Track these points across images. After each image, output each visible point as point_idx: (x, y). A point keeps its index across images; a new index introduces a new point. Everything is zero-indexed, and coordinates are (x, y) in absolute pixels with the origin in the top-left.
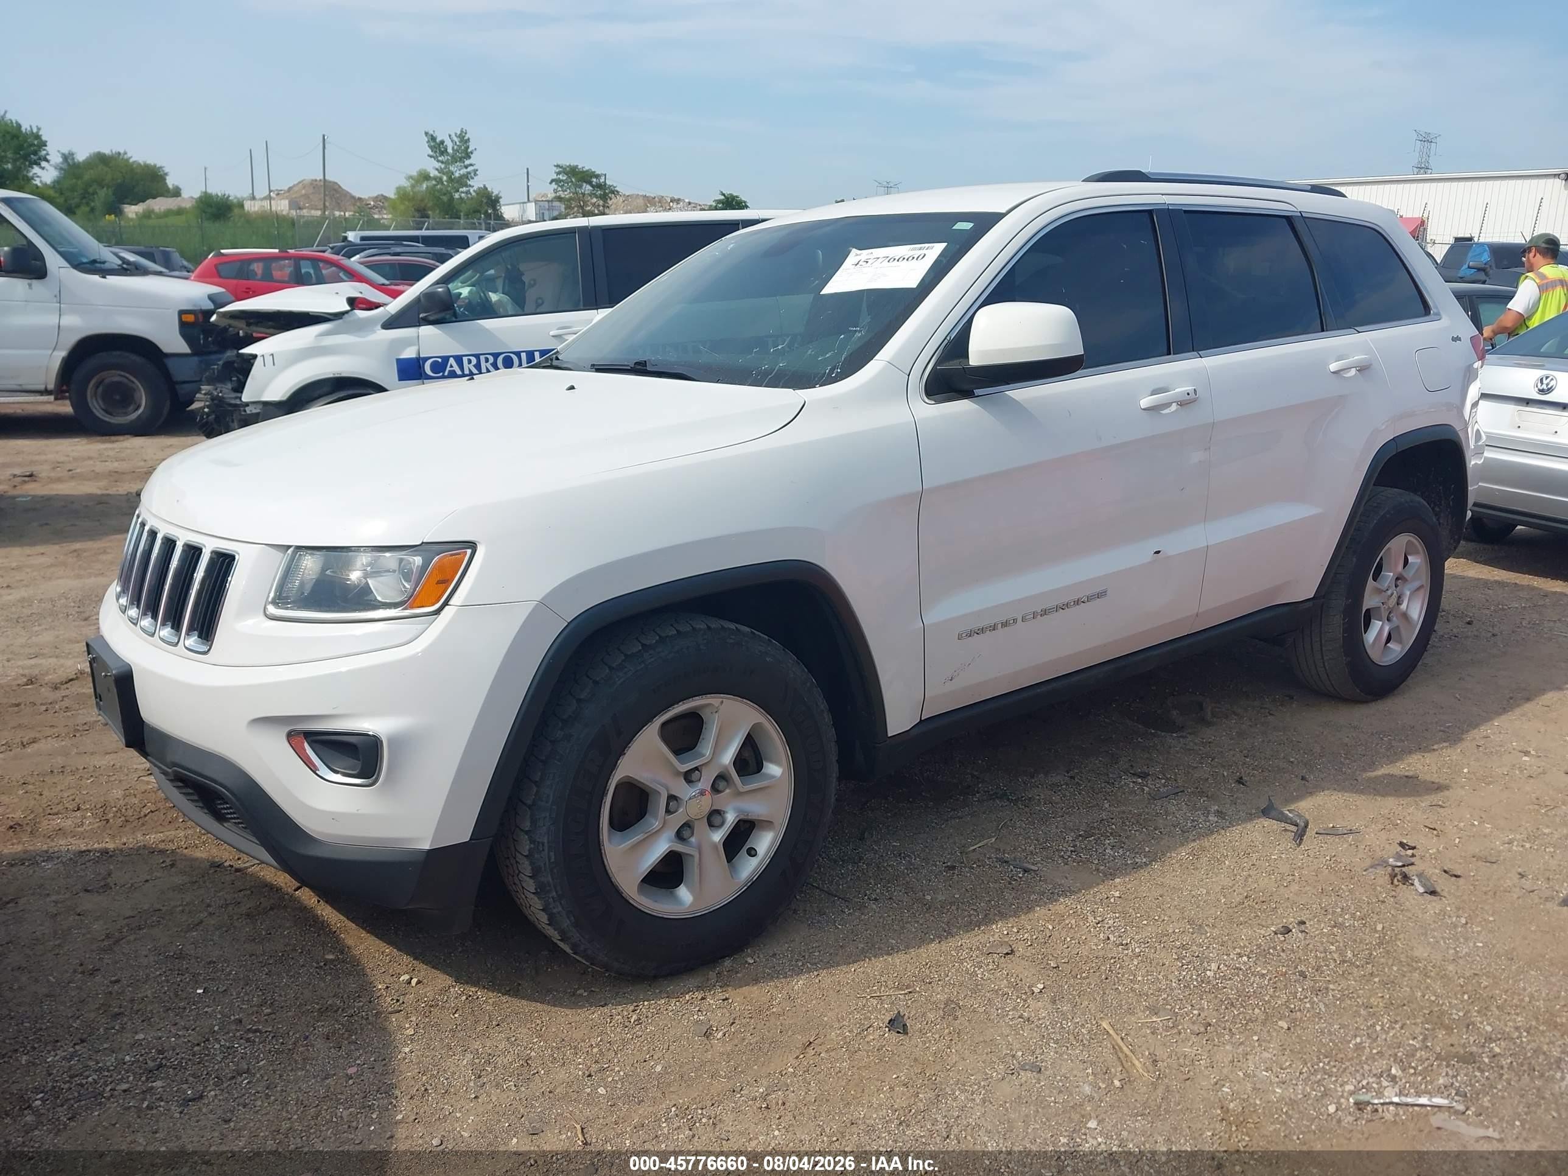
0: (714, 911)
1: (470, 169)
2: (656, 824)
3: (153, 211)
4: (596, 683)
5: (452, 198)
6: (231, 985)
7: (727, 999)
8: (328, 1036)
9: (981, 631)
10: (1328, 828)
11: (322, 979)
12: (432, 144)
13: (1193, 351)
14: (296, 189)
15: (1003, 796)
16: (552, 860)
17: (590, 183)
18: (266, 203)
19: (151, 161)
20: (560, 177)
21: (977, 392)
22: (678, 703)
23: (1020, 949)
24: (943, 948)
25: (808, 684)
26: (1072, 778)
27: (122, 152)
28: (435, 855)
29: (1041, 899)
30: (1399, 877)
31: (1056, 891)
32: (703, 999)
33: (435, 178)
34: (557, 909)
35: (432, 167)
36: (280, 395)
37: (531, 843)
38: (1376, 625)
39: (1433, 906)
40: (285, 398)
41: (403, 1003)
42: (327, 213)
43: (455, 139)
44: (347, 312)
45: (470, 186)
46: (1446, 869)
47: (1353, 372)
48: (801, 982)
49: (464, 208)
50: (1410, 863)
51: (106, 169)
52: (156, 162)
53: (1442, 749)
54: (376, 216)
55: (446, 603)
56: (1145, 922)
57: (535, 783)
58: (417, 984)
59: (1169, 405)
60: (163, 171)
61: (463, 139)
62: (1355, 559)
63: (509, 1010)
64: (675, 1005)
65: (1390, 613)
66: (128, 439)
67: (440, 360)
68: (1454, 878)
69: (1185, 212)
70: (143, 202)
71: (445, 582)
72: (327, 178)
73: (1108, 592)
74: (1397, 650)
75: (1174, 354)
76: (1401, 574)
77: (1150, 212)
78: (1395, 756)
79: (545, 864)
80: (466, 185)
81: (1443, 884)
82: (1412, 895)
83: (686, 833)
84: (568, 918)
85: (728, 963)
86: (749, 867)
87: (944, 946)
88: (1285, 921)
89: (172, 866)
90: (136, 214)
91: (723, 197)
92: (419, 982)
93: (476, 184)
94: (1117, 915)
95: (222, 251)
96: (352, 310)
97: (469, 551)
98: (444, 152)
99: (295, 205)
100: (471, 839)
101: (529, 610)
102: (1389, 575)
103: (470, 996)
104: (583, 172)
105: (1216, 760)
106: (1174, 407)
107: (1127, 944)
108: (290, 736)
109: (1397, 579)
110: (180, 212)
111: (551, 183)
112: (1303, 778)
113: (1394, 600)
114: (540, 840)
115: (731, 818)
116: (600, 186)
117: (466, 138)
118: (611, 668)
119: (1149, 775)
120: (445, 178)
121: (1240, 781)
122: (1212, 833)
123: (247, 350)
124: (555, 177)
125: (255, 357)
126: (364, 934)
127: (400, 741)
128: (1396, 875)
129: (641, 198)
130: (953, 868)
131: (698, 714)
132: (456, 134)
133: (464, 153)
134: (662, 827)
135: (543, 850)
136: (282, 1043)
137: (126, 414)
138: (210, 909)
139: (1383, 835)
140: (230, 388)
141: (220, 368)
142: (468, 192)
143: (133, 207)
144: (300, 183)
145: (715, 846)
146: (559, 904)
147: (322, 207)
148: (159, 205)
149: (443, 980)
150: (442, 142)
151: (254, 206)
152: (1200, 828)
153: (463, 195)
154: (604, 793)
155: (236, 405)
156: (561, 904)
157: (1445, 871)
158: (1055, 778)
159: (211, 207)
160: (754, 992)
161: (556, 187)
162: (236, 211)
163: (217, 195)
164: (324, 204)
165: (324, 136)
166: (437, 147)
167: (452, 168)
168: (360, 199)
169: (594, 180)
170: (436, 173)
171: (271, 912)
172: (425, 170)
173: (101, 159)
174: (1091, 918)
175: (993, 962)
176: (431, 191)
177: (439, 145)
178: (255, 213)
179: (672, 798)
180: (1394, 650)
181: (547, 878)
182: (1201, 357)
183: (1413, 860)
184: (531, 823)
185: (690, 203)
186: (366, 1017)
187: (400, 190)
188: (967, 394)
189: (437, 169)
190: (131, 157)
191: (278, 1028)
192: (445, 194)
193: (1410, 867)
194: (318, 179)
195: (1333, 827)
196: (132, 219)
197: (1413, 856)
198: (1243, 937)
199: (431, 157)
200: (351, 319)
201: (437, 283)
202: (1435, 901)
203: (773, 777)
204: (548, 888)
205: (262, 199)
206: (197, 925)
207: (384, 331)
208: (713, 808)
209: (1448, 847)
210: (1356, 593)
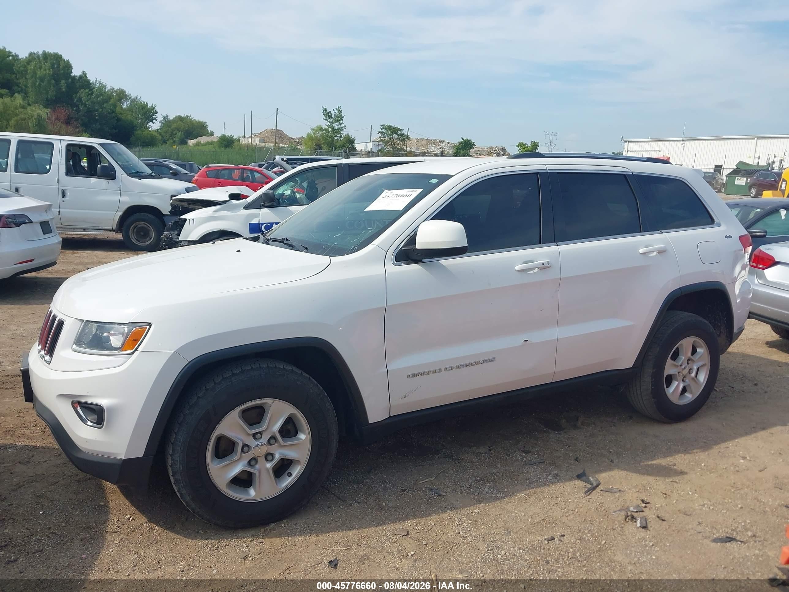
0: (266, 500)
1: (342, 125)
2: (236, 458)
3: (200, 143)
4: (207, 390)
5: (333, 140)
6: (55, 511)
7: (262, 542)
8: (82, 539)
9: (422, 374)
10: (608, 488)
11: (93, 513)
12: (325, 113)
13: (554, 242)
14: (263, 133)
15: (451, 457)
16: (181, 469)
17: (397, 134)
18: (249, 140)
19: (201, 120)
20: (383, 130)
21: (424, 260)
22: (248, 401)
23: (413, 534)
24: (376, 530)
25: (321, 396)
26: (490, 450)
27: (189, 115)
28: (127, 462)
29: (438, 510)
30: (630, 517)
31: (448, 507)
32: (251, 541)
33: (326, 130)
34: (184, 492)
35: (324, 124)
36: (196, 238)
37: (172, 460)
38: (675, 384)
39: (642, 533)
40: (197, 240)
41: (121, 528)
42: (276, 145)
43: (336, 111)
44: (228, 201)
45: (342, 134)
46: (660, 516)
47: (655, 253)
48: (301, 538)
49: (338, 144)
50: (641, 510)
51: (181, 123)
52: (203, 120)
53: (697, 452)
54: (298, 147)
55: (136, 350)
56: (483, 527)
57: (175, 433)
58: (132, 520)
59: (534, 269)
60: (206, 124)
61: (339, 110)
62: (658, 349)
63: (165, 536)
64: (238, 542)
65: (684, 377)
66: (145, 253)
67: (269, 224)
68: (662, 521)
69: (558, 173)
70: (197, 138)
71: (136, 340)
72: (277, 128)
73: (496, 359)
74: (689, 397)
75: (542, 244)
76: (690, 357)
77: (537, 173)
78: (669, 453)
79: (178, 471)
80: (340, 133)
81: (653, 524)
82: (632, 528)
83: (253, 463)
84: (189, 496)
85: (272, 525)
86: (287, 482)
87: (378, 529)
88: (554, 534)
89: (59, 455)
90: (193, 144)
91: (463, 141)
92: (133, 519)
93: (344, 133)
94: (471, 522)
95: (210, 165)
96: (230, 200)
97: (148, 327)
98: (331, 117)
99: (262, 141)
100: (143, 456)
101: (170, 355)
102: (682, 358)
103: (152, 528)
104: (394, 128)
105: (570, 447)
106: (536, 270)
107: (466, 537)
108: (73, 404)
109: (689, 360)
110: (212, 143)
111: (378, 133)
112: (612, 461)
113: (686, 372)
114: (176, 459)
115: (277, 457)
116: (402, 135)
117: (341, 110)
118: (215, 383)
119: (530, 452)
120: (330, 130)
121: (576, 459)
122: (545, 485)
123: (183, 217)
124: (380, 130)
125: (186, 220)
126: (121, 495)
127: (112, 409)
128: (628, 516)
129: (425, 140)
130: (405, 490)
131: (263, 407)
132: (336, 109)
133: (340, 118)
134: (239, 459)
135: (177, 464)
136: (62, 540)
137: (146, 242)
138: (65, 477)
139: (636, 495)
140: (176, 233)
141: (172, 224)
142: (340, 137)
143: (192, 140)
144: (265, 130)
145: (267, 470)
146: (184, 489)
147: (274, 142)
148: (203, 140)
149: (144, 519)
150: (330, 112)
151: (244, 141)
152: (540, 482)
153: (338, 138)
154: (208, 440)
155: (177, 242)
156: (185, 489)
157: (658, 517)
158: (482, 450)
159: (225, 141)
160: (277, 541)
161: (381, 135)
162: (236, 143)
163: (228, 136)
164: (275, 141)
165: (277, 109)
166: (327, 115)
167: (334, 125)
168: (292, 138)
169: (399, 132)
170: (327, 127)
171: (89, 481)
172: (321, 126)
173: (180, 119)
174: (457, 522)
175: (396, 539)
176: (322, 136)
177: (328, 113)
178: (244, 144)
179: (245, 445)
180: (688, 397)
181: (179, 477)
182: (558, 245)
183: (644, 509)
184: (172, 451)
185: (449, 143)
186: (102, 533)
187: (308, 134)
188: (417, 261)
189: (327, 125)
190: (193, 118)
191: (64, 533)
192: (330, 138)
193: (641, 513)
194: (274, 129)
195: (612, 488)
196: (191, 146)
197: (645, 507)
198: (527, 540)
199: (324, 119)
200: (230, 204)
201: (270, 188)
202: (643, 532)
203: (301, 439)
204: (180, 482)
205: (248, 138)
206: (56, 483)
207: (244, 210)
208: (267, 452)
209: (667, 504)
210: (660, 366)
